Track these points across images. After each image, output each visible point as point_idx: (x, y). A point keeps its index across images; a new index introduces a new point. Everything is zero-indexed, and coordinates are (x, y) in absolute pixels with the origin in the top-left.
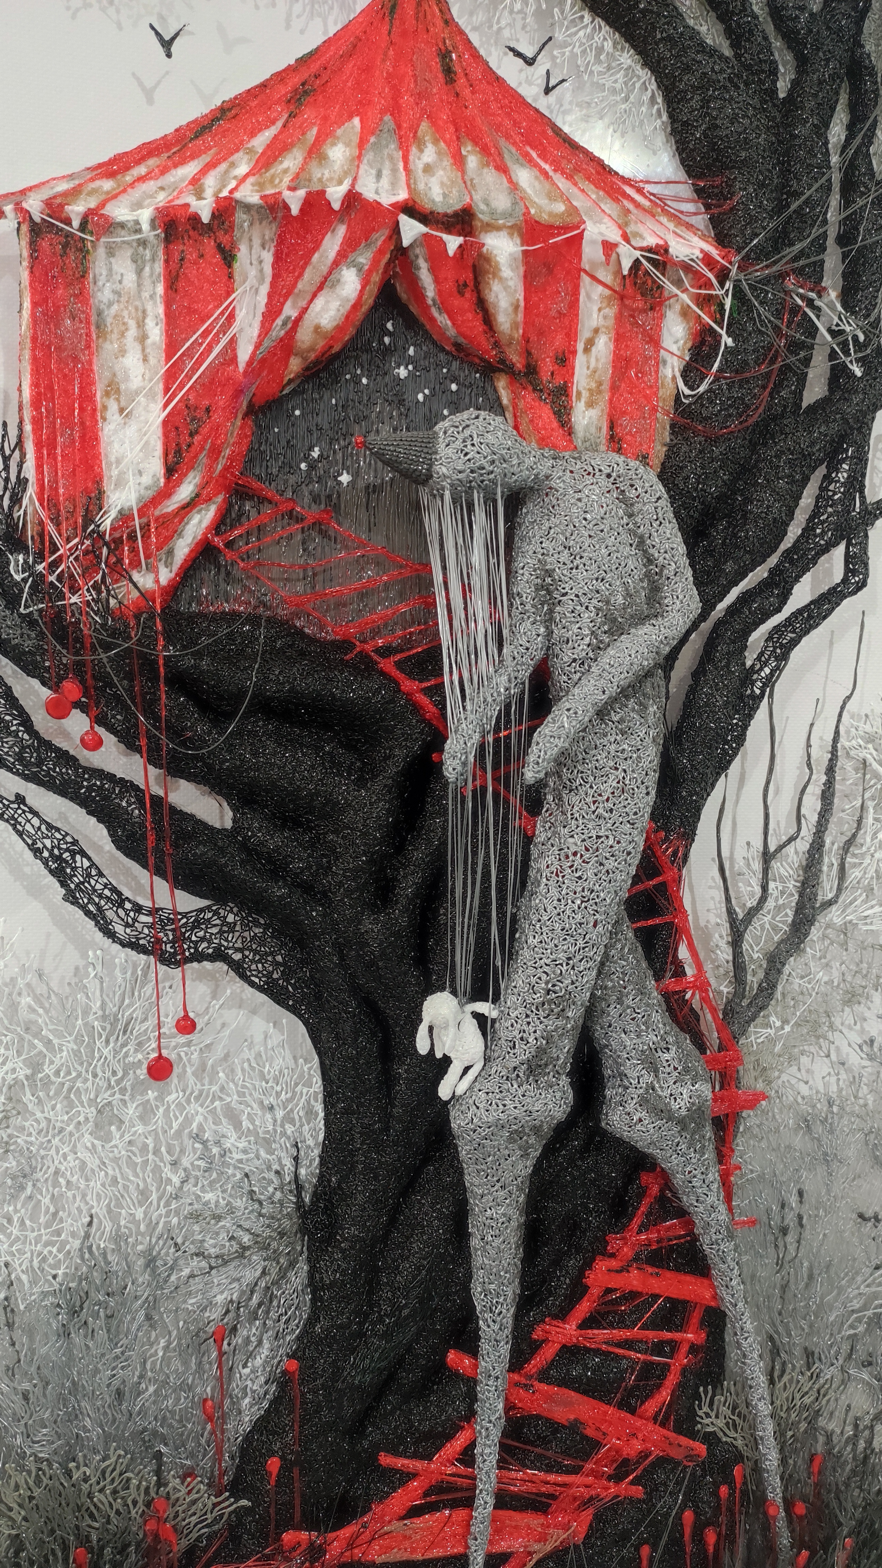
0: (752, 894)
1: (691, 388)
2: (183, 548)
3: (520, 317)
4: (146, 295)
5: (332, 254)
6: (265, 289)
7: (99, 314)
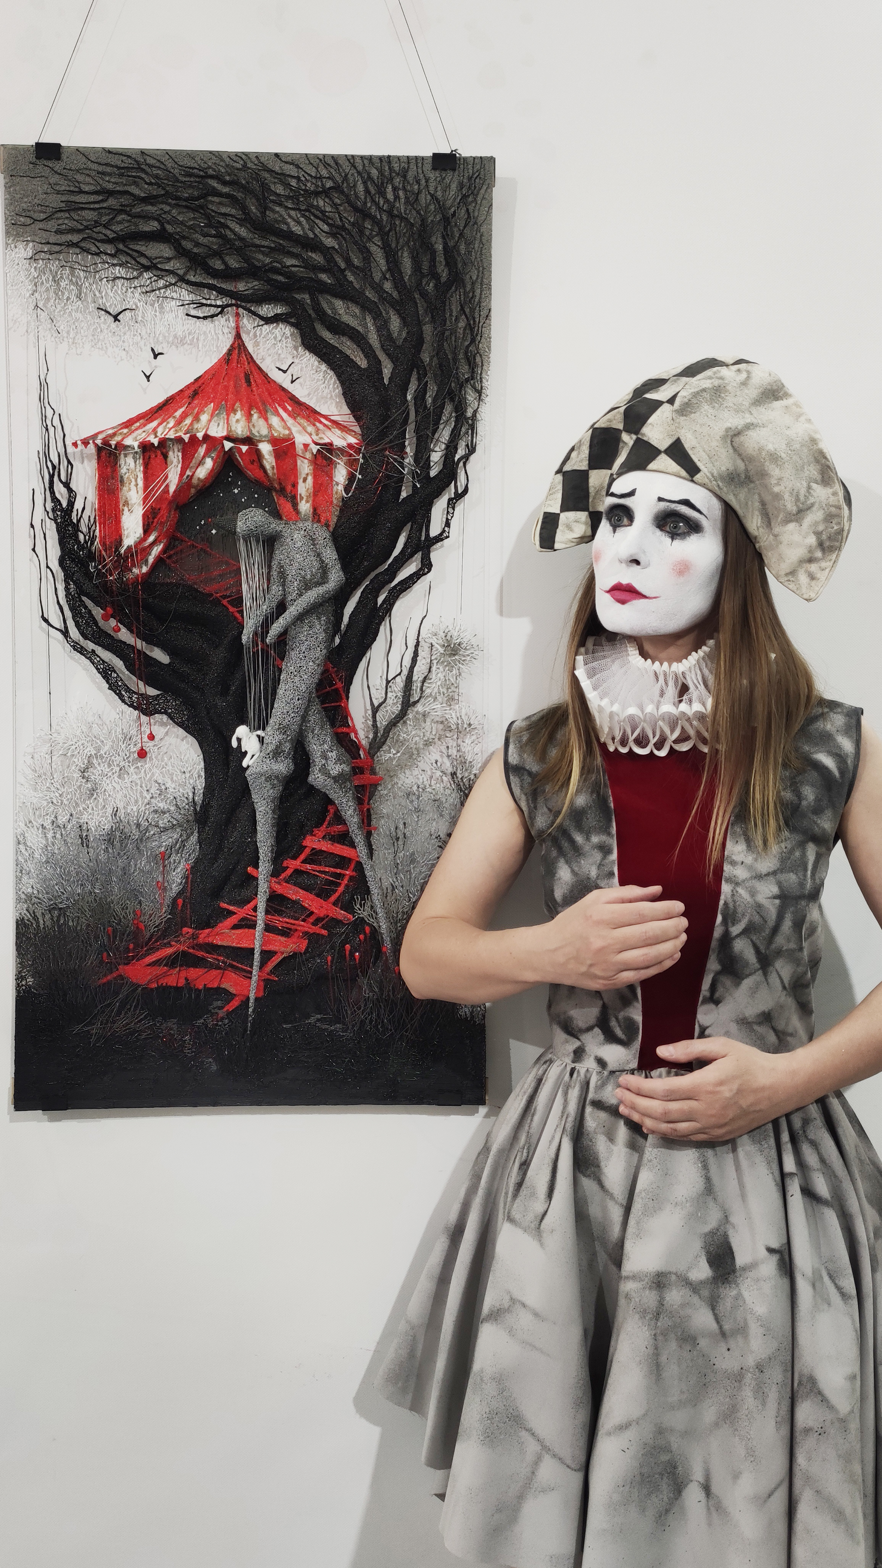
0: (382, 697)
1: (348, 494)
2: (151, 559)
3: (275, 469)
4: (137, 470)
5: (202, 454)
6: (180, 466)
7: (122, 477)
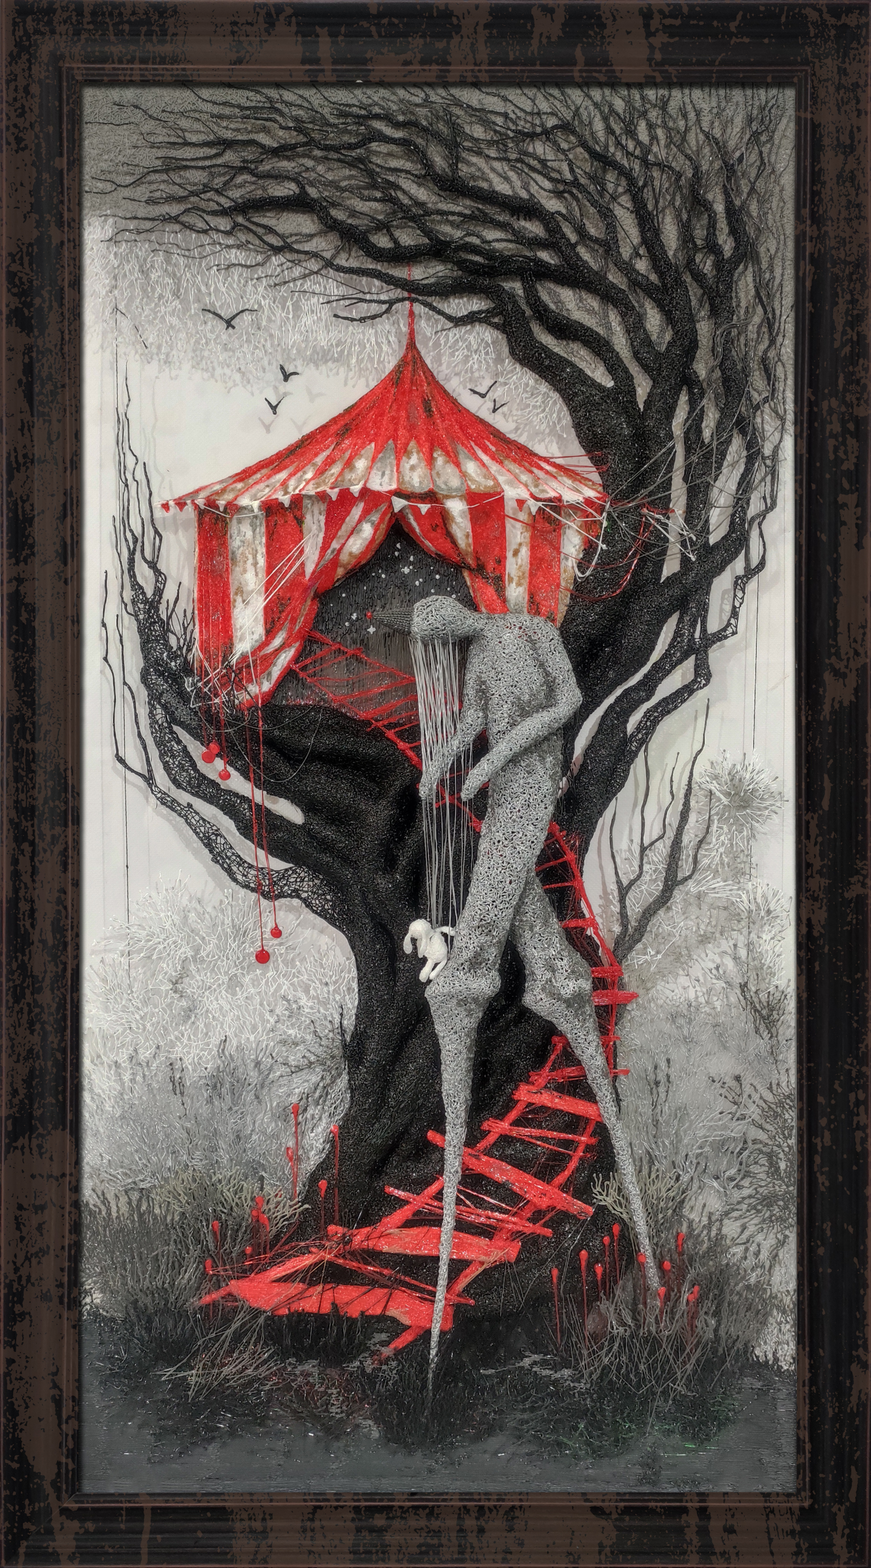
0: (633, 872)
1: (583, 573)
2: (276, 671)
3: (471, 540)
4: (257, 542)
5: (357, 517)
6: (322, 535)
7: (233, 553)
